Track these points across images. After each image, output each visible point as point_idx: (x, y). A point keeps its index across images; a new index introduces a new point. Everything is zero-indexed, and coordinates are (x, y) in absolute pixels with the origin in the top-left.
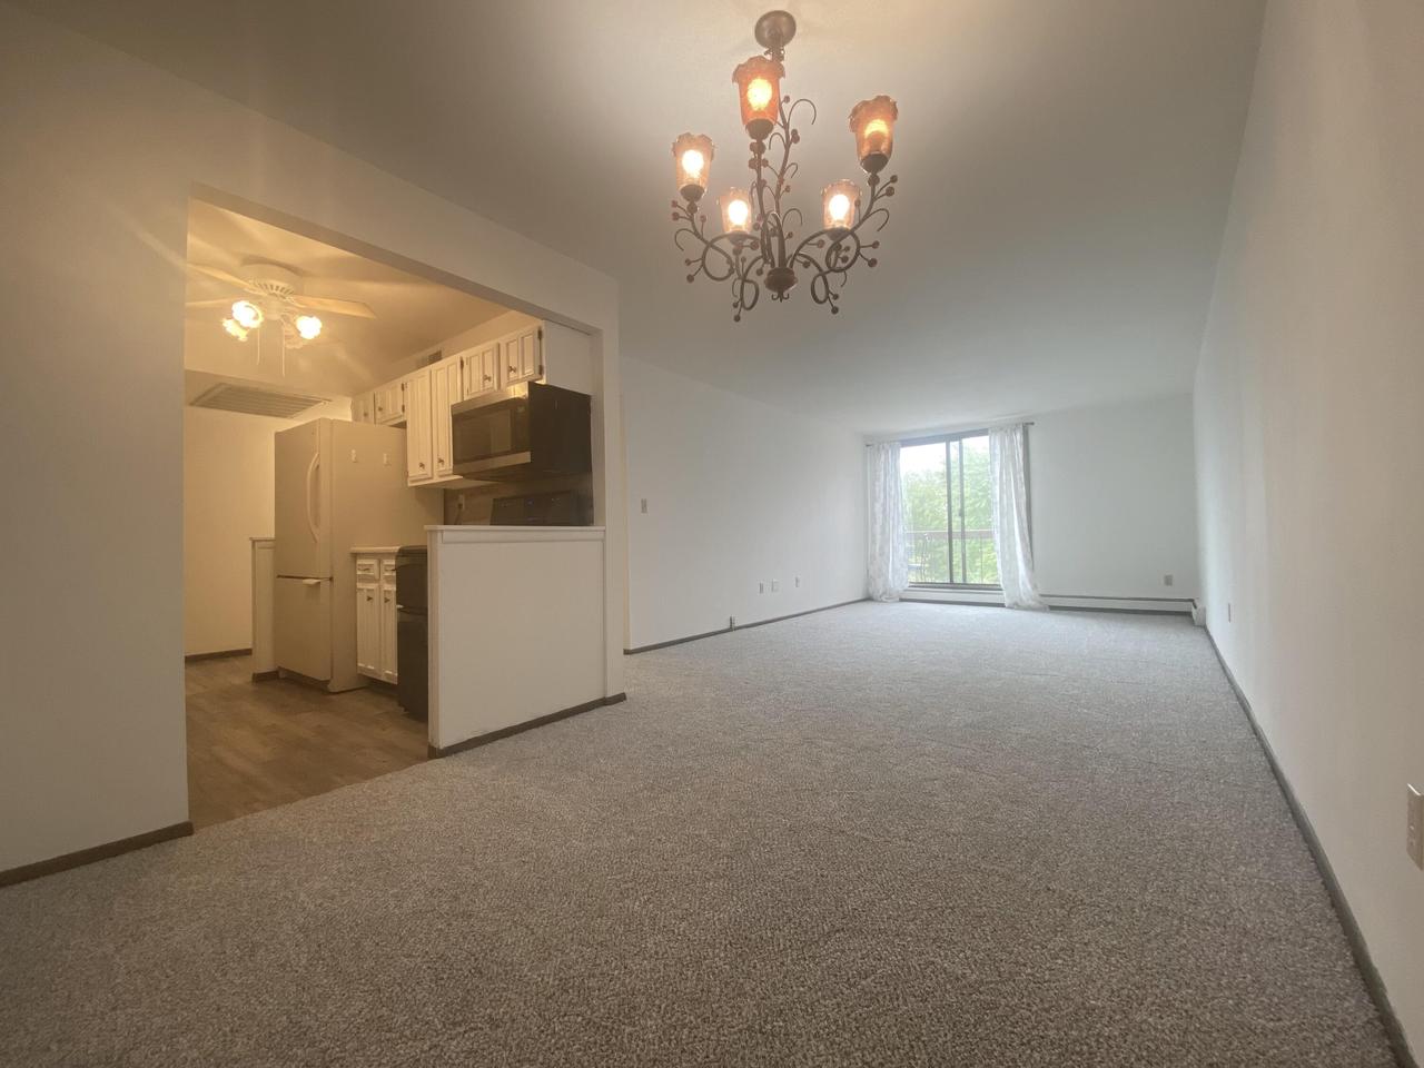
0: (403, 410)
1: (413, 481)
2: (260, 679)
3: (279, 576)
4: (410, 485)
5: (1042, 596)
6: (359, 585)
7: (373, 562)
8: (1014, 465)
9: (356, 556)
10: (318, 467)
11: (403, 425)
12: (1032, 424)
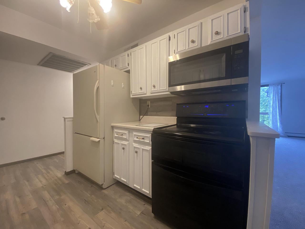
0: (128, 65)
1: (133, 95)
2: (67, 174)
3: (75, 133)
4: (131, 97)
5: (285, 133)
6: (116, 141)
7: (126, 132)
8: (278, 95)
9: (113, 127)
10: (98, 87)
11: (128, 72)
12: (284, 83)
